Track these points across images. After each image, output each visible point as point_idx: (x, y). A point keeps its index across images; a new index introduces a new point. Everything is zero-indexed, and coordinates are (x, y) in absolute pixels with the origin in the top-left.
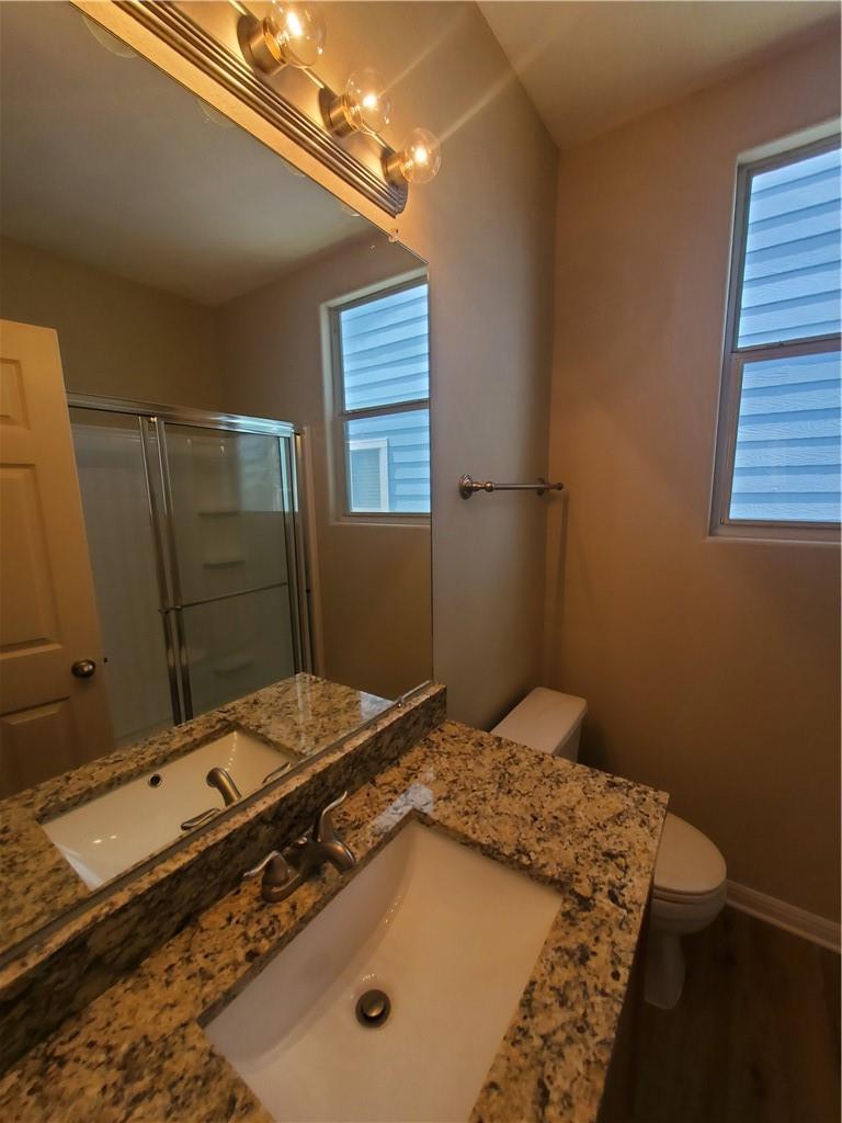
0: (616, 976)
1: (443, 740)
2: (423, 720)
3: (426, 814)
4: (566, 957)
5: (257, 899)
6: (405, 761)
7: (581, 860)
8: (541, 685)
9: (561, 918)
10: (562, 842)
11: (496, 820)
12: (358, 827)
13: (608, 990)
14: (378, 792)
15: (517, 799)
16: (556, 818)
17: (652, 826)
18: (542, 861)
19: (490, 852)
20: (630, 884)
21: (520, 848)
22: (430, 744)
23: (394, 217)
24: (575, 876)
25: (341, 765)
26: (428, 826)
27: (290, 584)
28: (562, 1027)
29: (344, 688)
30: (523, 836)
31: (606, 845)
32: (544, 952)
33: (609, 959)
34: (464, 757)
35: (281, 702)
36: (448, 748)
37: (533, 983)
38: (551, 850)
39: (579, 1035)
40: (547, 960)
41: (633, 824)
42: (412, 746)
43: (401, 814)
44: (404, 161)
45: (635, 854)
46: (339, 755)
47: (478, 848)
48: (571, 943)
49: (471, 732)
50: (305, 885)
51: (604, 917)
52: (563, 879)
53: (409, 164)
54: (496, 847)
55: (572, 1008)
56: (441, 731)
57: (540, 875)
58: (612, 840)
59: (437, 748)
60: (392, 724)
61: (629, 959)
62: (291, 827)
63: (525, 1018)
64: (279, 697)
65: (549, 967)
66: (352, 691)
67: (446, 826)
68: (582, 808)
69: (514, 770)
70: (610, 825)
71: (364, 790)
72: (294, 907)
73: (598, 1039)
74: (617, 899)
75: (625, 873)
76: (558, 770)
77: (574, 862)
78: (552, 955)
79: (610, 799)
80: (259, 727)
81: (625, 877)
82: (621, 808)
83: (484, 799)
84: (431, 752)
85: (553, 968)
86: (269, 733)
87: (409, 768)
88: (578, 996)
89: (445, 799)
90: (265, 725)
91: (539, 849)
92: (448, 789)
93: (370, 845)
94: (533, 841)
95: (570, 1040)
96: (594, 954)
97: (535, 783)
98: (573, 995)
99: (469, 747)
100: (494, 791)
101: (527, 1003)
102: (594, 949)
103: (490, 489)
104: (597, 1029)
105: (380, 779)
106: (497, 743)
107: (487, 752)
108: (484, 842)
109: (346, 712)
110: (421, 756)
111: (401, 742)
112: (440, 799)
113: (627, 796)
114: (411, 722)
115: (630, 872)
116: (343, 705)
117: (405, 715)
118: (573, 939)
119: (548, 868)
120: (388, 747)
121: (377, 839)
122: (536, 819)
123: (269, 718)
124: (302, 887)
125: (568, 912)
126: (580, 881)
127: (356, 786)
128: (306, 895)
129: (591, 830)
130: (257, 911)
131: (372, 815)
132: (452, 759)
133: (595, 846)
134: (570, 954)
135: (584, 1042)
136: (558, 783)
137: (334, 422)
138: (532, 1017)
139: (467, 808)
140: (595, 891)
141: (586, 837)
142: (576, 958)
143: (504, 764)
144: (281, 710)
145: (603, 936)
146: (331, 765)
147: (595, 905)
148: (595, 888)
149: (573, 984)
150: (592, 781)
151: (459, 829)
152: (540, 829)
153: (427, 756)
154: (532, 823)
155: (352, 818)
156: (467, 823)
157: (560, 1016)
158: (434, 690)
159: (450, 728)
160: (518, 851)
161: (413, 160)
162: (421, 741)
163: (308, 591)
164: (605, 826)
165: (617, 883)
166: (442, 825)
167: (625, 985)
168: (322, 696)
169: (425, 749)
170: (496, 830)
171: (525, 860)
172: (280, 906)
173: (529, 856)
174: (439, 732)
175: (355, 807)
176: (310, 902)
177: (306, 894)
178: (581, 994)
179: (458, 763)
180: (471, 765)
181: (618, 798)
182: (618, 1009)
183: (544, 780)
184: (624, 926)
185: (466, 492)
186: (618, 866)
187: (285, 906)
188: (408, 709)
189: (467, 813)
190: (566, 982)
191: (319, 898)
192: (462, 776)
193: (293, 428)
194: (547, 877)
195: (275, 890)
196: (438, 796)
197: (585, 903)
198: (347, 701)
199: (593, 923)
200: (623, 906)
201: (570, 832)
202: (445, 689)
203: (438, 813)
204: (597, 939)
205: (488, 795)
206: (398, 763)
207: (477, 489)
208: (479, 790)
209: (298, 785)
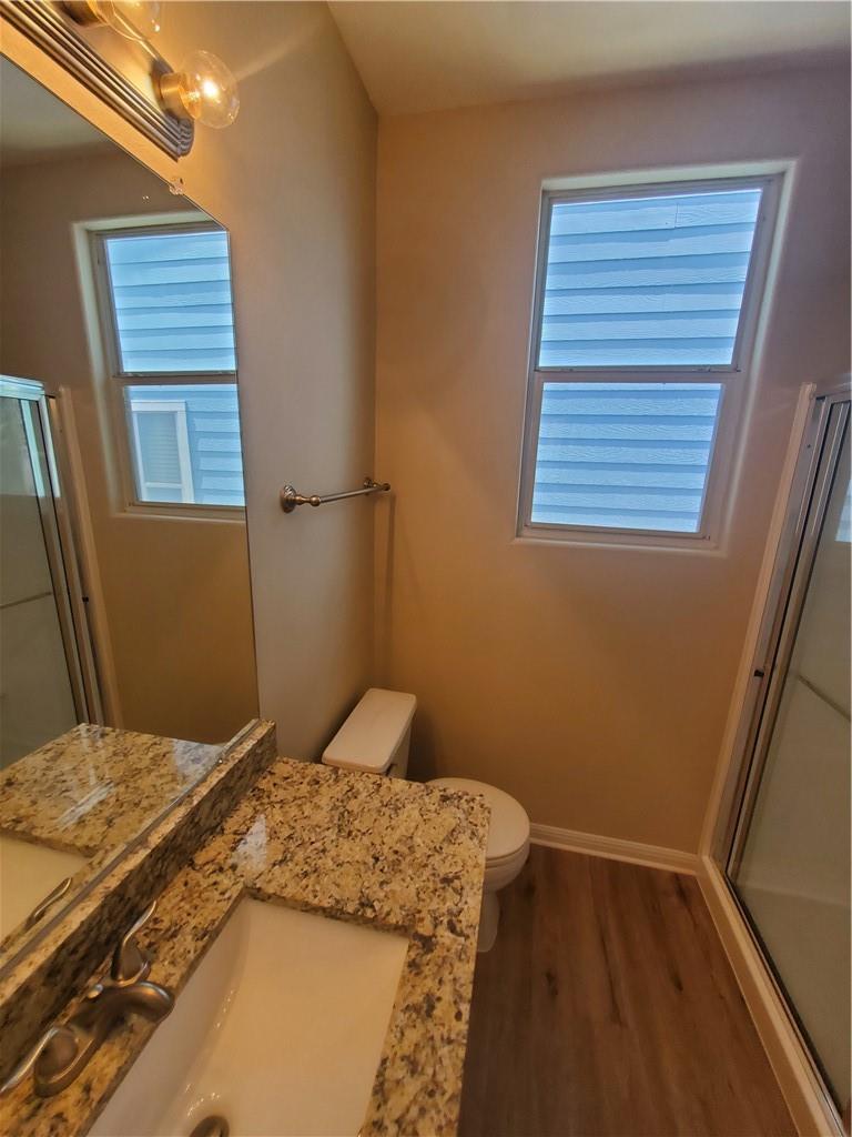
0: (459, 1016)
1: (275, 785)
2: (249, 770)
3: (259, 889)
4: (414, 1016)
5: (28, 1101)
6: (231, 824)
7: (422, 896)
8: (373, 686)
9: (407, 970)
10: (403, 880)
11: (338, 873)
12: (174, 935)
13: (453, 1036)
14: (199, 875)
15: (357, 840)
16: (396, 852)
17: (481, 835)
18: (386, 909)
19: (334, 913)
20: (466, 907)
21: (363, 900)
22: (259, 795)
23: (176, 160)
24: (417, 916)
25: (147, 865)
26: (263, 900)
27: (56, 593)
28: (414, 1101)
29: (146, 738)
30: (366, 884)
31: (443, 870)
32: (394, 1018)
33: (452, 1000)
34: (299, 802)
35: (51, 774)
36: (281, 794)
37: (384, 1061)
38: (393, 892)
39: (430, 1101)
40: (397, 1026)
41: (464, 838)
42: (238, 803)
43: (229, 898)
44: (187, 89)
45: (468, 872)
46: (143, 854)
47: (320, 912)
48: (418, 998)
49: (306, 768)
50: (104, 1047)
51: (445, 953)
52: (407, 924)
53: (195, 95)
54: (340, 906)
55: (422, 1073)
56: (271, 773)
57: (385, 925)
58: (447, 864)
59: (269, 797)
60: (212, 790)
61: (468, 992)
62: (76, 974)
63: (379, 1107)
64: (48, 768)
65: (399, 1035)
66: (157, 739)
67: (284, 898)
68: (420, 833)
69: (353, 805)
70: (445, 845)
71: (179, 880)
72: (87, 1089)
73: (447, 1096)
74: (455, 928)
75: (461, 895)
76: (396, 794)
77: (416, 899)
78: (402, 1018)
79: (445, 816)
80: (17, 821)
81: (460, 900)
82: (454, 822)
83: (324, 851)
84: (262, 804)
85: (403, 1034)
86: (34, 828)
87: (235, 833)
88: (427, 1056)
89: (281, 862)
90: (28, 817)
91: (382, 895)
92: (282, 848)
93: (192, 956)
94: (376, 888)
95: (423, 1111)
96: (439, 999)
97: (375, 816)
98: (422, 1057)
99: (305, 788)
100: (334, 837)
101: (381, 1091)
102: (438, 994)
103: (316, 504)
104: (446, 1086)
105: (200, 858)
106: (334, 776)
107: (324, 790)
108: (326, 905)
109: (150, 772)
110: (250, 812)
111: (224, 804)
112: (274, 865)
113: (458, 808)
114: (235, 778)
115: (464, 893)
116: (146, 762)
117: (228, 773)
118: (419, 990)
119: (392, 914)
120: (207, 818)
121: (201, 944)
122: (377, 859)
123: (34, 803)
124: (99, 1054)
125: (414, 960)
126: (422, 920)
127: (168, 878)
128: (105, 1062)
129: (429, 856)
130: (28, 1119)
131: (192, 911)
132: (287, 807)
133: (434, 875)
134: (416, 1008)
135: (435, 1106)
136: (397, 809)
137: (107, 385)
138: (385, 1102)
139: (306, 868)
140: (436, 926)
141: (426, 865)
142: (423, 1012)
143: (342, 801)
144: (52, 788)
145: (447, 977)
146: (131, 872)
147: (437, 943)
148: (436, 923)
149: (422, 1045)
150: (427, 799)
151: (298, 897)
152: (382, 870)
153: (256, 812)
154: (374, 865)
155: (164, 925)
156: (307, 886)
157: (413, 1086)
158: (261, 732)
159: (281, 769)
160: (362, 905)
161: (200, 91)
162: (249, 793)
163: (86, 600)
164: (441, 848)
165: (455, 910)
166: (279, 897)
167: (467, 1022)
168: (115, 754)
169: (254, 803)
170: (338, 886)
171: (369, 913)
172: (66, 1097)
173: (372, 907)
174: (269, 777)
175: (169, 908)
176: (111, 1070)
177: (105, 1060)
178: (430, 1052)
179: (293, 811)
180: (307, 810)
181: (451, 812)
182: (462, 1053)
183: (384, 809)
184: (463, 957)
185: (288, 505)
186: (455, 890)
187: (74, 1093)
188: (231, 765)
189: (306, 874)
190: (416, 1045)
191: (125, 1058)
192: (298, 827)
193: (43, 388)
194: (391, 925)
195: (57, 1078)
196: (272, 861)
197: (427, 943)
198: (151, 755)
199: (436, 964)
200: (461, 934)
201: (411, 865)
202: (274, 727)
203: (274, 883)
204: (440, 982)
205: (328, 846)
206: (223, 830)
207: (301, 503)
208: (317, 841)
209: (83, 918)
